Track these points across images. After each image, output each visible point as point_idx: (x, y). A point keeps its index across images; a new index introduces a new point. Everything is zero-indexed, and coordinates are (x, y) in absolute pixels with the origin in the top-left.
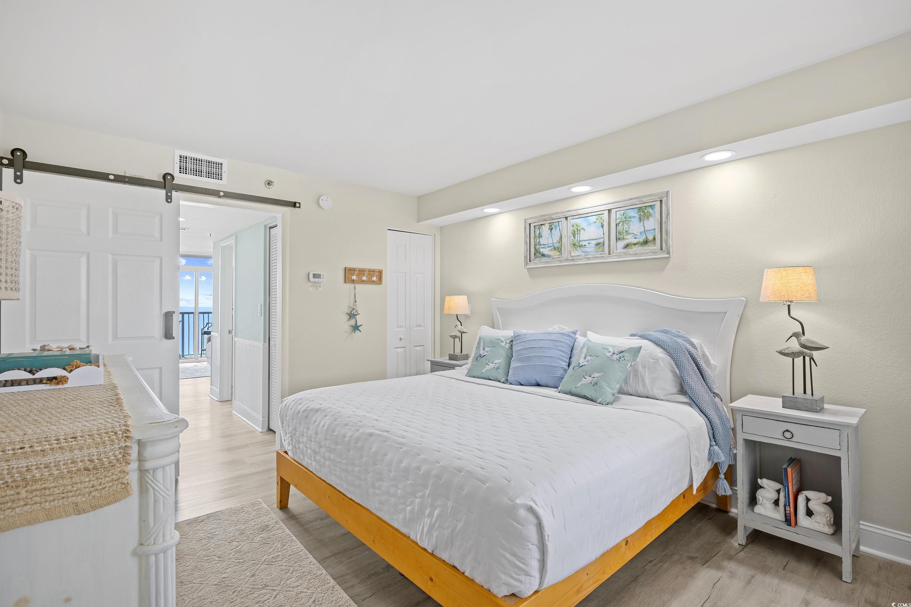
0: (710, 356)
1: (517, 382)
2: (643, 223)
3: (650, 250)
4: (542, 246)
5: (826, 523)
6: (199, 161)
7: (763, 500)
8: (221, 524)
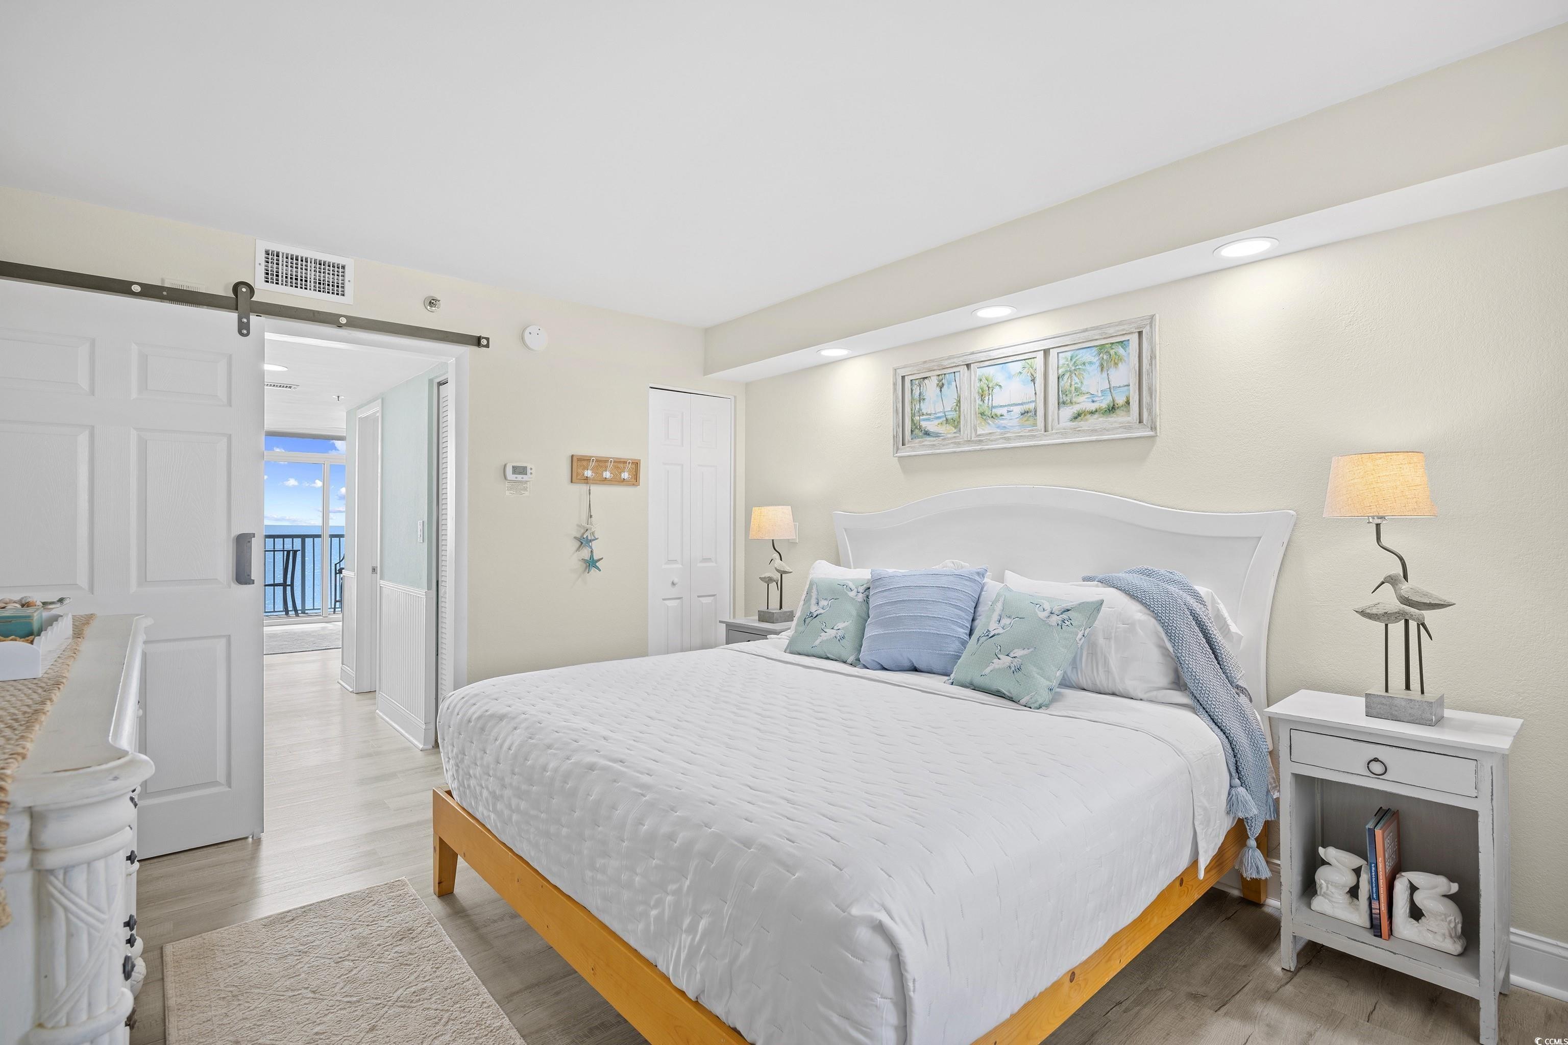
0: (1229, 618)
1: (875, 664)
2: (1108, 374)
3: (1120, 423)
4: (924, 417)
5: (1447, 934)
6: (302, 261)
7: (1327, 887)
8: (326, 926)
